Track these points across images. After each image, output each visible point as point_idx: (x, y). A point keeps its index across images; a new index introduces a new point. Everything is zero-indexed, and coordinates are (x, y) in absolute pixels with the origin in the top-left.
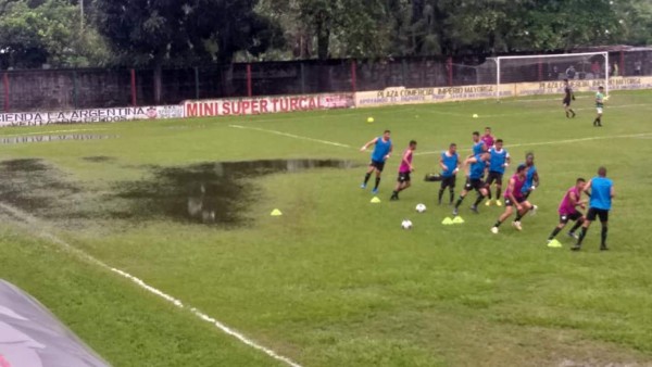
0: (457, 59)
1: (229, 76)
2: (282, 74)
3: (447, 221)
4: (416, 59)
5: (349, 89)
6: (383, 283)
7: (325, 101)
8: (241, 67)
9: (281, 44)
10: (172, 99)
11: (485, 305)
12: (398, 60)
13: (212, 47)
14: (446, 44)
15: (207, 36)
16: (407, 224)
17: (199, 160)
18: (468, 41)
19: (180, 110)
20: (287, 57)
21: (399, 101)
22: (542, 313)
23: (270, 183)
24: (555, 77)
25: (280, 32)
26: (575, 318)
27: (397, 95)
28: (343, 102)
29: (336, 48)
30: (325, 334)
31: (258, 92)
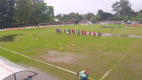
0: (36, 24)
1: (11, 26)
2: (17, 25)
3: (36, 39)
4: (31, 24)
5: (24, 27)
6: (30, 46)
7: (22, 28)
8: (12, 25)
9: (16, 22)
10: (4, 28)
11: (40, 47)
12: (29, 24)
13: (8, 23)
14: (34, 22)
15: (8, 22)
16: (32, 40)
17: (8, 35)
18: (37, 22)
19: (5, 30)
20: (17, 24)
21: (30, 28)
22: (45, 47)
23: (16, 37)
24: (45, 25)
25: (16, 21)
26: (49, 47)
27: (30, 27)
28: (24, 28)
29: (23, 23)
30: (24, 51)
31: (14, 27)
